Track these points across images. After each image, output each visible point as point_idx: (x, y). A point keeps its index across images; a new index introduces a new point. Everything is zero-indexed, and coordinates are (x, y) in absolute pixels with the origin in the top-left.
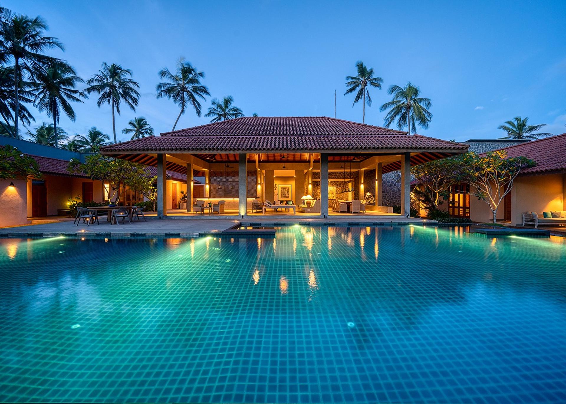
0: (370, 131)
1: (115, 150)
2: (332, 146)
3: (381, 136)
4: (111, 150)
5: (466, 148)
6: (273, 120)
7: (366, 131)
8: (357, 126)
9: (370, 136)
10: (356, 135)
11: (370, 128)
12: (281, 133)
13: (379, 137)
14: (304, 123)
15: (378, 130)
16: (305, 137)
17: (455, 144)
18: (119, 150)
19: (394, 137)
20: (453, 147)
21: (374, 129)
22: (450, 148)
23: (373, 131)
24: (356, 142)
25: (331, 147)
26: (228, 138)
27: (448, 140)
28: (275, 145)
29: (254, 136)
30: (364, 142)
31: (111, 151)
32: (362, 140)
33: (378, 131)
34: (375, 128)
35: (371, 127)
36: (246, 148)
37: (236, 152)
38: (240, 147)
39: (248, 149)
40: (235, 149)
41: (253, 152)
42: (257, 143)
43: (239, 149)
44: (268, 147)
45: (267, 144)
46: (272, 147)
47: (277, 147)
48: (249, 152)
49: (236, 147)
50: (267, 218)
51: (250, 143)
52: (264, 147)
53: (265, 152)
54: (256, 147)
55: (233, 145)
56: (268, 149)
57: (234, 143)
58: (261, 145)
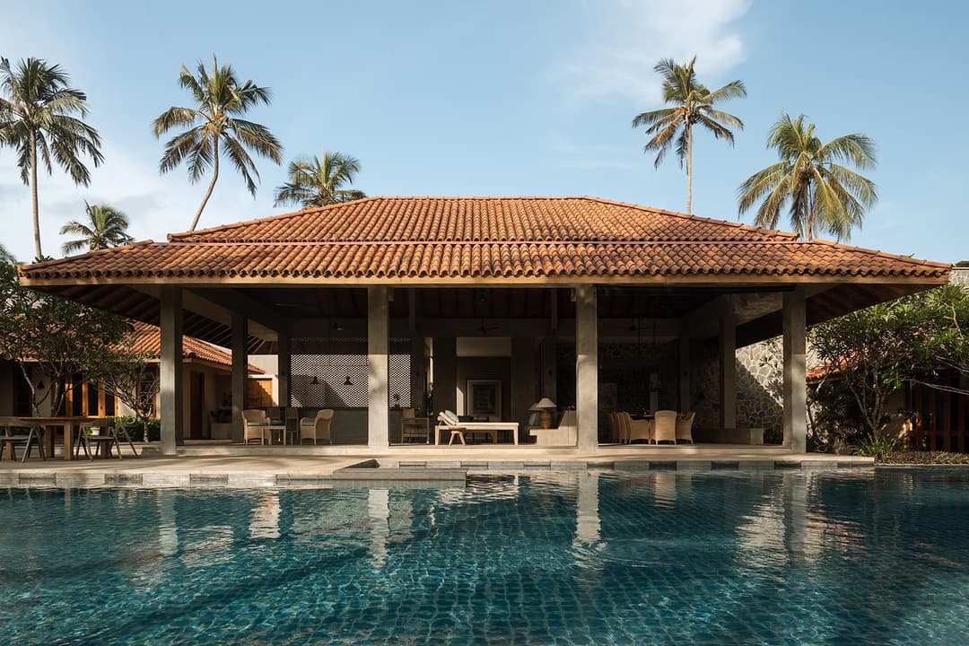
0: (702, 231)
1: (58, 275)
2: (605, 265)
3: (731, 244)
4: (47, 274)
5: (943, 273)
6: (455, 206)
7: (694, 231)
8: (669, 220)
9: (702, 244)
10: (668, 240)
11: (702, 225)
12: (477, 235)
13: (726, 245)
14: (534, 212)
15: (723, 228)
16: (538, 245)
17: (915, 263)
18: (68, 275)
19: (764, 245)
20: (910, 270)
21: (714, 228)
22: (902, 272)
23: (710, 231)
24: (667, 258)
25: (603, 268)
26: (342, 246)
27: (896, 253)
28: (461, 263)
29: (407, 243)
30: (687, 258)
31: (48, 276)
32: (682, 253)
33: (724, 232)
34: (716, 224)
35: (706, 221)
36: (387, 271)
37: (364, 280)
38: (372, 268)
39: (392, 274)
40: (360, 274)
41: (406, 280)
42: (416, 258)
43: (370, 274)
44: (444, 268)
45: (441, 262)
46: (455, 267)
47: (466, 268)
48: (395, 280)
49: (361, 269)
50: (441, 453)
51: (397, 258)
52: (434, 268)
53: (437, 280)
54: (413, 268)
55: (354, 263)
56: (445, 274)
57: (357, 258)
58: (425, 262)
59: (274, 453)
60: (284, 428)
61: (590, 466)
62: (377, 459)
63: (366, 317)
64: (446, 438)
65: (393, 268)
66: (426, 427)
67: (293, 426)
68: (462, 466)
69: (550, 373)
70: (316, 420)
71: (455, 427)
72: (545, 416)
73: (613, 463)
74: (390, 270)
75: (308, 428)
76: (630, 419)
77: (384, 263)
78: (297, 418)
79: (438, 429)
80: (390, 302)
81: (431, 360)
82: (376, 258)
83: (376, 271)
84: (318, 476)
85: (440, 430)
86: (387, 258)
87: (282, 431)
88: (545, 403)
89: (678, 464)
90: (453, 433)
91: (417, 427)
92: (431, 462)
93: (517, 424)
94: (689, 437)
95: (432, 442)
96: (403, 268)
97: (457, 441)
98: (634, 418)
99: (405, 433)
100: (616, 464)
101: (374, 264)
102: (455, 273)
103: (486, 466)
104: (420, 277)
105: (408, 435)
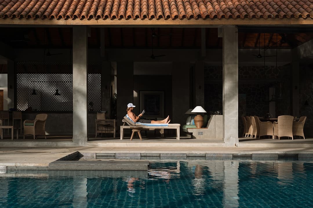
2: (246, 12)
24: (291, 6)
25: (244, 13)
28: (141, 10)
36: (87, 15)
37: (71, 22)
38: (76, 13)
39: (91, 17)
40: (68, 17)
41: (101, 22)
42: (108, 6)
43: (75, 17)
44: (129, 13)
45: (126, 9)
46: (137, 13)
47: (145, 13)
48: (93, 22)
49: (69, 14)
50: (126, 146)
51: (94, 7)
52: (121, 13)
53: (123, 22)
54: (106, 13)
55: (63, 10)
56: (129, 17)
57: (65, 6)
58: (115, 9)
59: (4, 146)
60: (12, 127)
61: (235, 157)
62: (80, 151)
63: (71, 47)
64: (128, 135)
65: (92, 13)
66: (113, 127)
67: (18, 124)
68: (141, 156)
69: (200, 87)
70: (35, 122)
71: (135, 127)
72: (198, 118)
73: (252, 155)
74: (89, 15)
75: (30, 128)
76: (259, 121)
77: (85, 9)
78: (21, 118)
79: (122, 128)
80: (89, 38)
81: (116, 78)
82: (79, 6)
83: (79, 15)
84: (38, 167)
85: (124, 129)
86: (87, 7)
87: (10, 129)
88: (199, 109)
89: (299, 156)
90: (134, 131)
91: (107, 126)
92: (119, 154)
93: (179, 125)
94: (303, 135)
95: (118, 137)
96: (99, 13)
97: (136, 137)
98: (262, 120)
99: (98, 130)
100: (253, 156)
101: (78, 11)
102: (137, 17)
103: (159, 156)
104: (111, 19)
105: (100, 132)
